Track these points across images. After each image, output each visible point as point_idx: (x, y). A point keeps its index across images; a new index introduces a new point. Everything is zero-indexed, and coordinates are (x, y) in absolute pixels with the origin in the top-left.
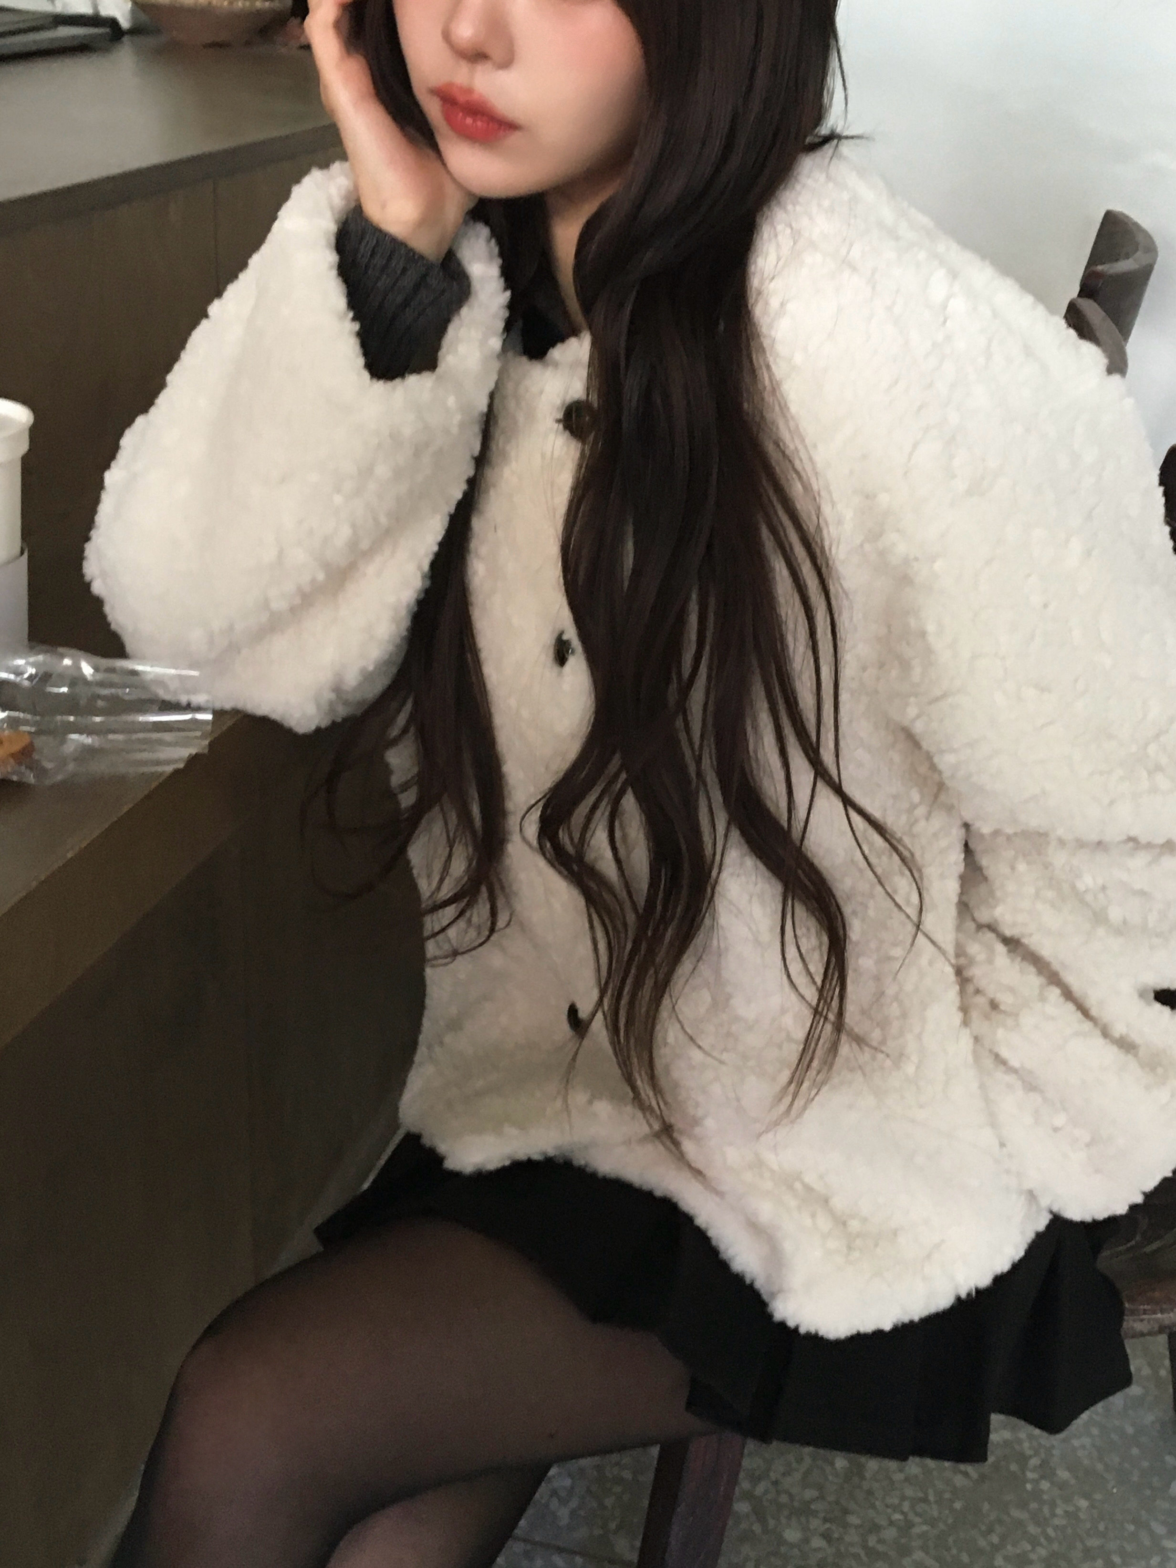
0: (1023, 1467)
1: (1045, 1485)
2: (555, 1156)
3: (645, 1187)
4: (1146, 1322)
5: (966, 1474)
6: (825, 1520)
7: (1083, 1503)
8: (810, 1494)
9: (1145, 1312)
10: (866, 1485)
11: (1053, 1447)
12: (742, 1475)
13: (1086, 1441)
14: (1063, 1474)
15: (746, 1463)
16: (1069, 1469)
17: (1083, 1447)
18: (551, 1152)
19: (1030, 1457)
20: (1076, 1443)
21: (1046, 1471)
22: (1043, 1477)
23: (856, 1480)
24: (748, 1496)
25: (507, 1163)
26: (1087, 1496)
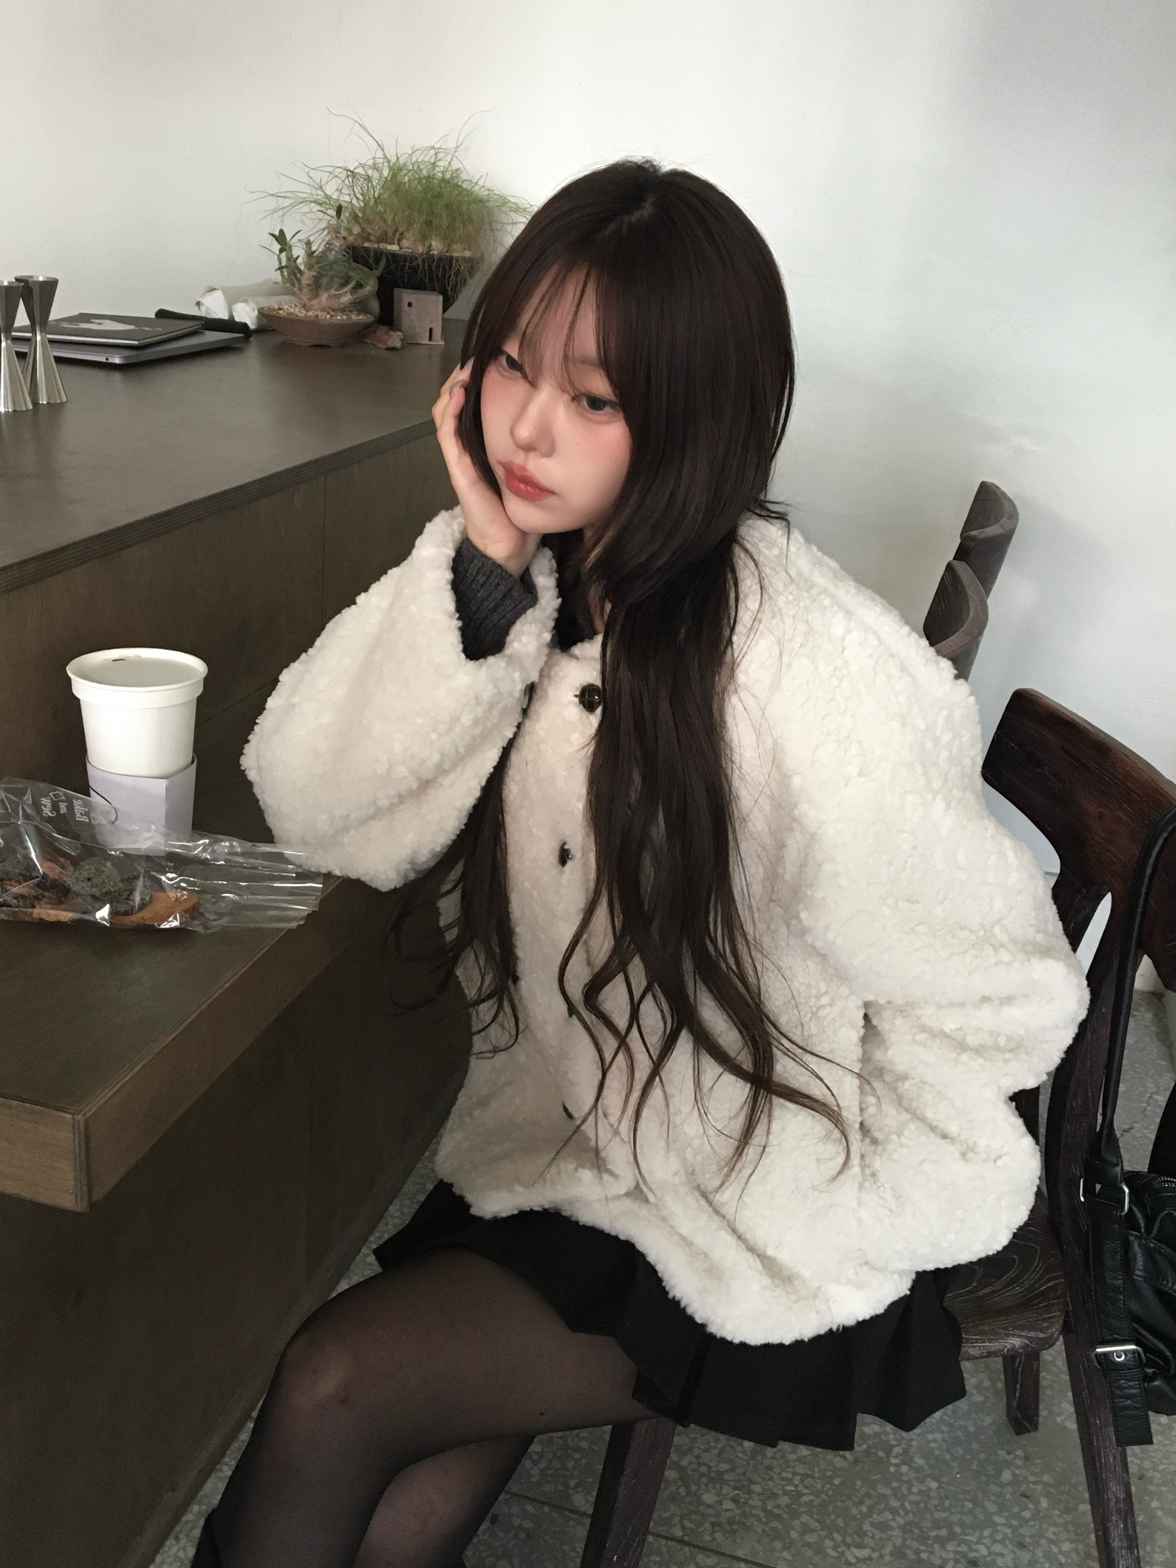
0: (888, 1454)
1: (904, 1469)
2: (550, 1208)
3: (613, 1233)
4: (977, 1348)
5: (844, 1458)
6: (735, 1488)
7: (934, 1485)
8: (724, 1467)
9: (977, 1341)
10: (767, 1462)
11: (912, 1440)
12: (673, 1450)
13: (938, 1436)
14: (919, 1461)
15: (676, 1440)
16: (924, 1457)
17: (935, 1441)
18: (547, 1206)
19: (894, 1446)
20: (930, 1437)
21: (907, 1458)
22: (903, 1463)
23: (759, 1457)
24: (677, 1467)
25: (516, 1212)
26: (936, 1479)
